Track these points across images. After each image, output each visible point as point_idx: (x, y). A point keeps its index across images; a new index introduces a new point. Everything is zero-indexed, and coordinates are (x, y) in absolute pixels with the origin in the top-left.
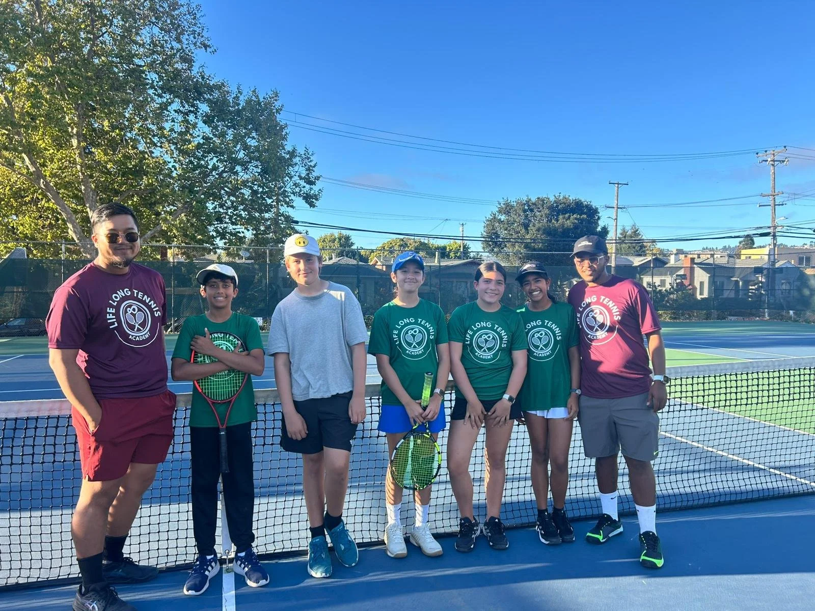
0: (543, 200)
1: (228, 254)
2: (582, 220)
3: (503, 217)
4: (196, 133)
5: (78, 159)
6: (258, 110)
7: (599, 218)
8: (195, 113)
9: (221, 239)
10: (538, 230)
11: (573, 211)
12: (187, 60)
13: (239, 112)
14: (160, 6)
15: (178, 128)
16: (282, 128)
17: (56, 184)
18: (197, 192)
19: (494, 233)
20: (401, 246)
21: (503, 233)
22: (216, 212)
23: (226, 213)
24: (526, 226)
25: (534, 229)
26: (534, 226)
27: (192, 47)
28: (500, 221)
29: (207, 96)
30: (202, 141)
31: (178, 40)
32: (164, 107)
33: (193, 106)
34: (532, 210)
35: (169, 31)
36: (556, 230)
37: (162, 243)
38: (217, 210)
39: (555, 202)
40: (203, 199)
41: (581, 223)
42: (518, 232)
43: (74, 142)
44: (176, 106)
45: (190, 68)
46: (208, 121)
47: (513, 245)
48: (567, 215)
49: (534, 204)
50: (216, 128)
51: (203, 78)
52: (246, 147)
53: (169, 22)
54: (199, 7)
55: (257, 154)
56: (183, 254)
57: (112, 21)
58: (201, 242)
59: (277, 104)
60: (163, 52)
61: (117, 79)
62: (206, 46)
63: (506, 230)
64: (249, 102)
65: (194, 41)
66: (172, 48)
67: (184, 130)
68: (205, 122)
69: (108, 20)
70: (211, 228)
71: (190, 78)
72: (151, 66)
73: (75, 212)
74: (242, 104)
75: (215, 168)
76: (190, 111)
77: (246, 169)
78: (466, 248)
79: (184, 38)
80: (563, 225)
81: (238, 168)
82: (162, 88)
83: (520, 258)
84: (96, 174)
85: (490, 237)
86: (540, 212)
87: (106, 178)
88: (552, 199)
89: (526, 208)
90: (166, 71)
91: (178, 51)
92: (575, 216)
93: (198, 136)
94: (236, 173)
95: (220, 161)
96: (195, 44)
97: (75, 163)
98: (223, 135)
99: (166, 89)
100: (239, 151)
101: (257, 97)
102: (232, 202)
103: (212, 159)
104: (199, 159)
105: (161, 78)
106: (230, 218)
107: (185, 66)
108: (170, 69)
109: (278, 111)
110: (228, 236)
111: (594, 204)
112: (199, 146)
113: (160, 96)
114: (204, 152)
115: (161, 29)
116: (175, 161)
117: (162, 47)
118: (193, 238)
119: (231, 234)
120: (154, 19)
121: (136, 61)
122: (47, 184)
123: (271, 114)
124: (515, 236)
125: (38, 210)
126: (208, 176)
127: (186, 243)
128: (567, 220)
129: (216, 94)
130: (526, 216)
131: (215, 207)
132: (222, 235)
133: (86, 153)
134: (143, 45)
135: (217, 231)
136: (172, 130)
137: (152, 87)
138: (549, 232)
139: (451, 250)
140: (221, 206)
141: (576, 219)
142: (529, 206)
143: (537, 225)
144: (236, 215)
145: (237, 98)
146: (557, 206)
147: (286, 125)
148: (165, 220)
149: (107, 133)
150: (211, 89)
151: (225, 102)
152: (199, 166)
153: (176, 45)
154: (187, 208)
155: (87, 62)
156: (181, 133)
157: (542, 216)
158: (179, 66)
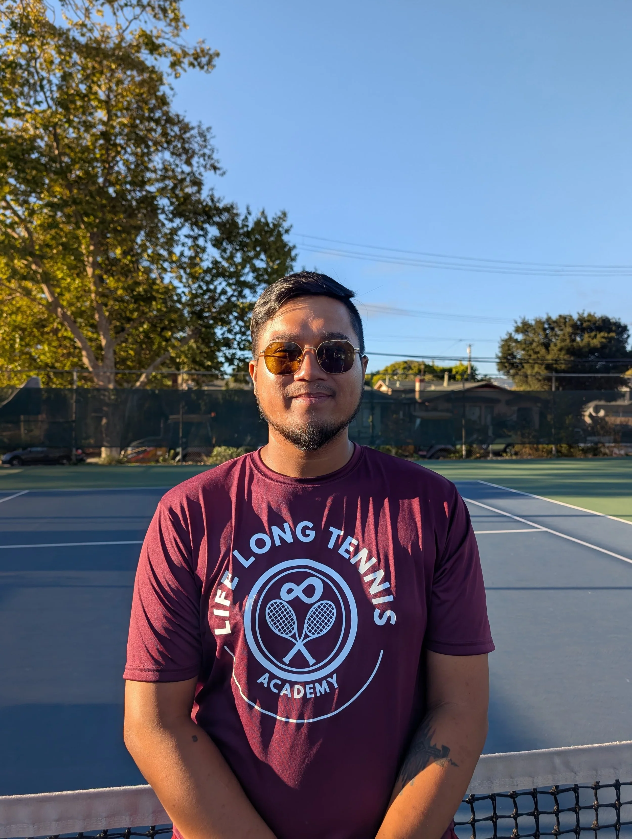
0: (565, 318)
1: (236, 380)
2: (610, 339)
3: (520, 337)
4: (205, 256)
5: (93, 288)
6: (266, 232)
7: (629, 336)
8: (205, 236)
9: (230, 365)
10: (561, 350)
11: (599, 329)
12: (197, 183)
13: (248, 234)
14: (172, 130)
15: (188, 253)
16: (290, 250)
17: (73, 313)
18: (206, 317)
19: (510, 355)
20: (404, 368)
21: (520, 354)
22: (224, 339)
23: (235, 339)
24: (547, 346)
25: (556, 349)
26: (555, 345)
27: (202, 169)
28: (516, 341)
29: (217, 219)
30: (211, 266)
31: (188, 163)
32: (174, 231)
33: (202, 229)
34: (552, 329)
35: (179, 155)
36: (580, 349)
37: (173, 370)
38: (225, 336)
39: (579, 320)
40: (211, 325)
41: (610, 342)
42: (537, 353)
43: (90, 271)
44: (186, 230)
45: (199, 191)
46: (217, 243)
47: (533, 368)
48: (593, 334)
49: (555, 322)
50: (225, 250)
51: (212, 200)
52: (254, 269)
53: (179, 145)
54: (209, 129)
55: (266, 277)
56: (193, 380)
57: (125, 149)
58: (208, 368)
59: (286, 225)
60: (175, 177)
61: (130, 206)
62: (215, 168)
63: (524, 349)
64: (258, 223)
65: (204, 163)
66: (183, 172)
67: (193, 255)
68: (214, 245)
69: (122, 148)
70: (220, 354)
71: (199, 202)
72: (162, 191)
73: (91, 340)
74: (251, 224)
75: (224, 292)
76: (200, 235)
77: (254, 292)
78: (473, 369)
79: (195, 161)
80: (589, 344)
81: (247, 292)
82: (172, 213)
83: (540, 381)
84: (111, 303)
85: (505, 358)
86: (561, 330)
87: (120, 306)
88: (575, 317)
89: (546, 326)
90: (177, 197)
91: (188, 174)
92: (602, 334)
93: (207, 259)
94: (244, 297)
95: (229, 285)
96: (205, 167)
97: (89, 291)
98: (231, 258)
99: (177, 213)
100: (248, 273)
101: (266, 218)
102: (241, 327)
103: (220, 284)
104: (208, 283)
105: (172, 203)
106: (239, 344)
107: (195, 189)
108: (181, 194)
109: (287, 231)
110: (236, 362)
111: (623, 322)
112: (208, 271)
113: (171, 220)
114: (213, 276)
115: (173, 154)
116: (185, 286)
117: (173, 171)
118: (201, 364)
119: (240, 360)
120: (165, 145)
121: (148, 188)
122: (64, 314)
123: (280, 235)
124: (534, 356)
125: (58, 339)
126: (217, 300)
127: (196, 370)
128: (593, 339)
129: (225, 217)
130: (546, 335)
131: (223, 334)
132: (230, 361)
133: (100, 280)
134: (155, 171)
135: (226, 357)
136: (182, 254)
137: (163, 212)
138: (571, 351)
139: (457, 373)
140: (230, 331)
141: (603, 337)
142: (549, 324)
143: (559, 345)
144: (244, 340)
145: (246, 219)
146: (582, 324)
147: (294, 247)
148: (174, 347)
149: (119, 260)
150: (220, 211)
151: (234, 224)
152: (208, 290)
153: (187, 169)
154: (197, 334)
155: (102, 191)
156: (191, 258)
157: (564, 335)
158: (189, 190)
